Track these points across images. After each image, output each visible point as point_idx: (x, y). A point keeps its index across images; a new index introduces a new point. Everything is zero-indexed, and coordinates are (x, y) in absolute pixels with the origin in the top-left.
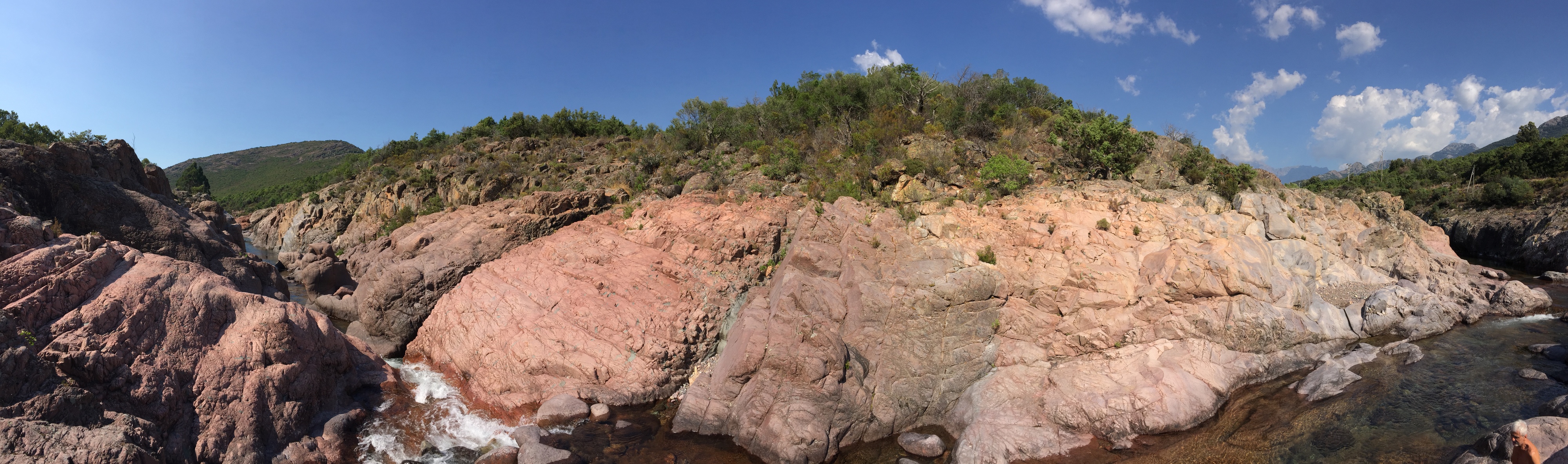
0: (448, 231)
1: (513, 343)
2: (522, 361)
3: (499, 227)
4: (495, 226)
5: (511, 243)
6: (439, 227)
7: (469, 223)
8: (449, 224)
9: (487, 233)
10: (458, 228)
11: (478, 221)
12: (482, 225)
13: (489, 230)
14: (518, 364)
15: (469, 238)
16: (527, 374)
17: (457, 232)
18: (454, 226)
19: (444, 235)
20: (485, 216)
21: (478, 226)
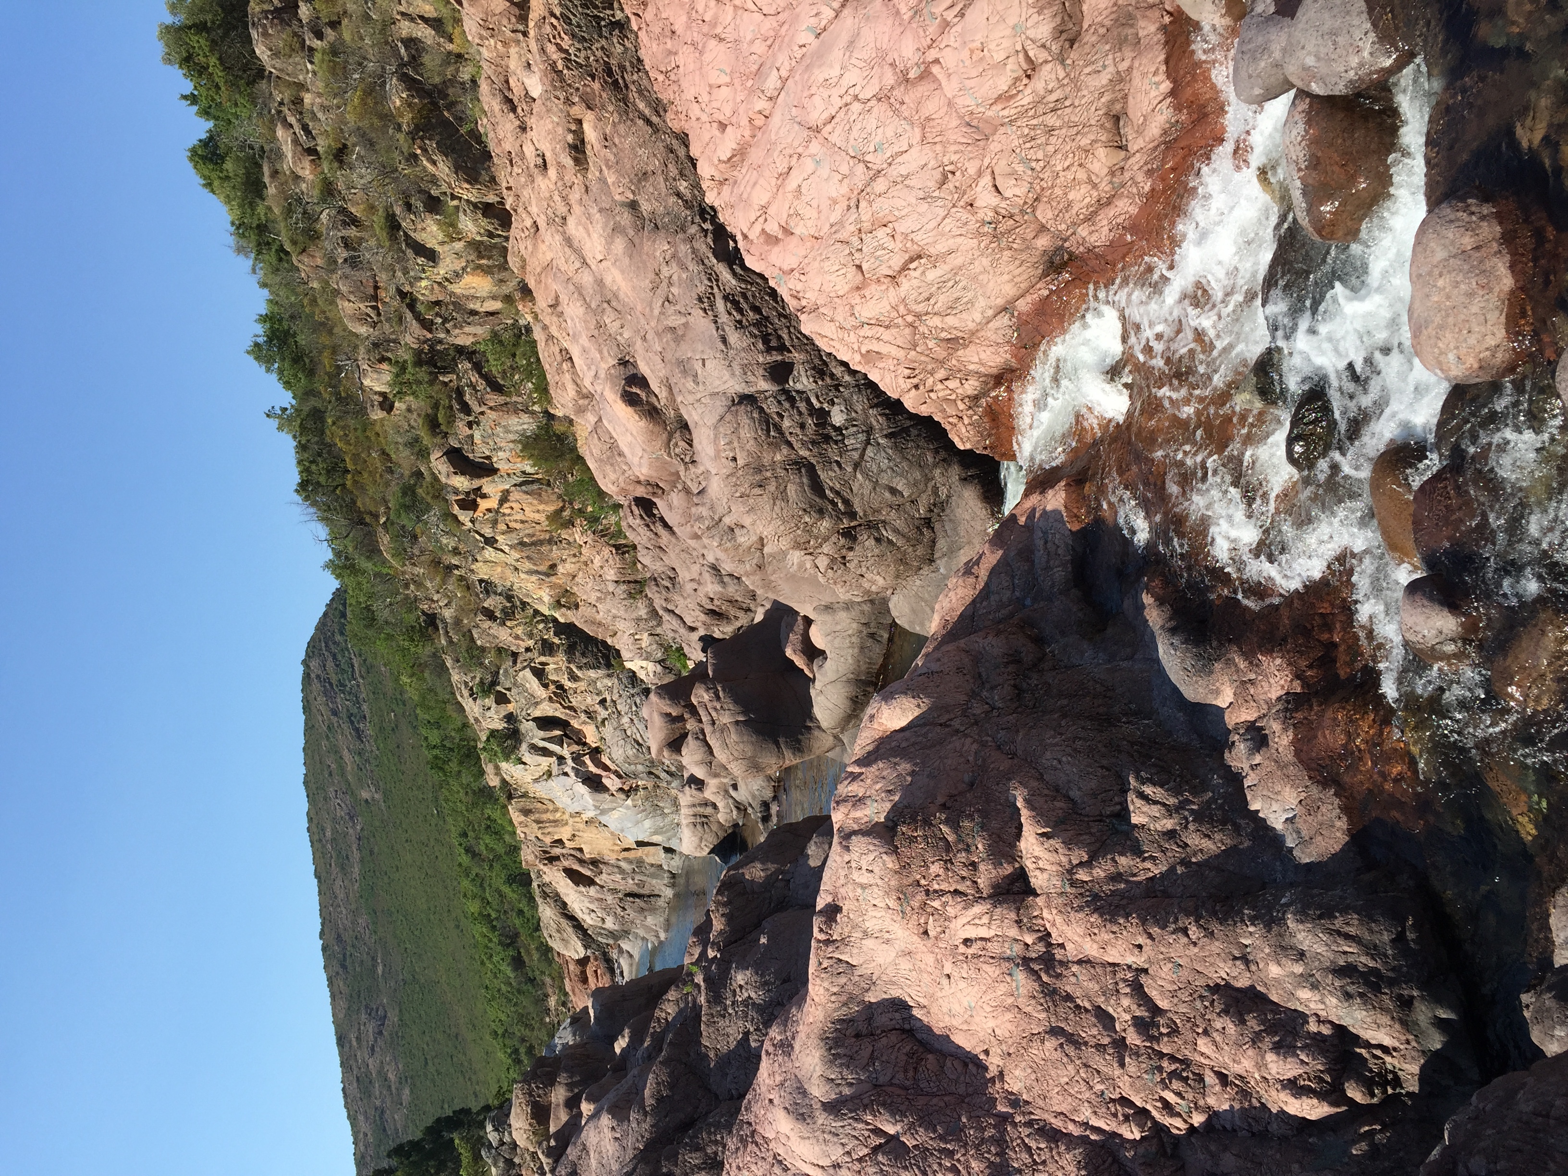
0: (598, 312)
1: (966, 102)
2: (1031, 69)
3: (579, 134)
4: (578, 149)
5: (633, 95)
6: (584, 341)
7: (568, 241)
8: (573, 310)
9: (603, 180)
10: (586, 279)
11: (562, 209)
12: (575, 196)
13: (593, 173)
14: (1038, 84)
15: (619, 245)
16: (1074, 55)
17: (600, 283)
18: (579, 290)
19: (613, 327)
20: (546, 184)
21: (577, 209)
